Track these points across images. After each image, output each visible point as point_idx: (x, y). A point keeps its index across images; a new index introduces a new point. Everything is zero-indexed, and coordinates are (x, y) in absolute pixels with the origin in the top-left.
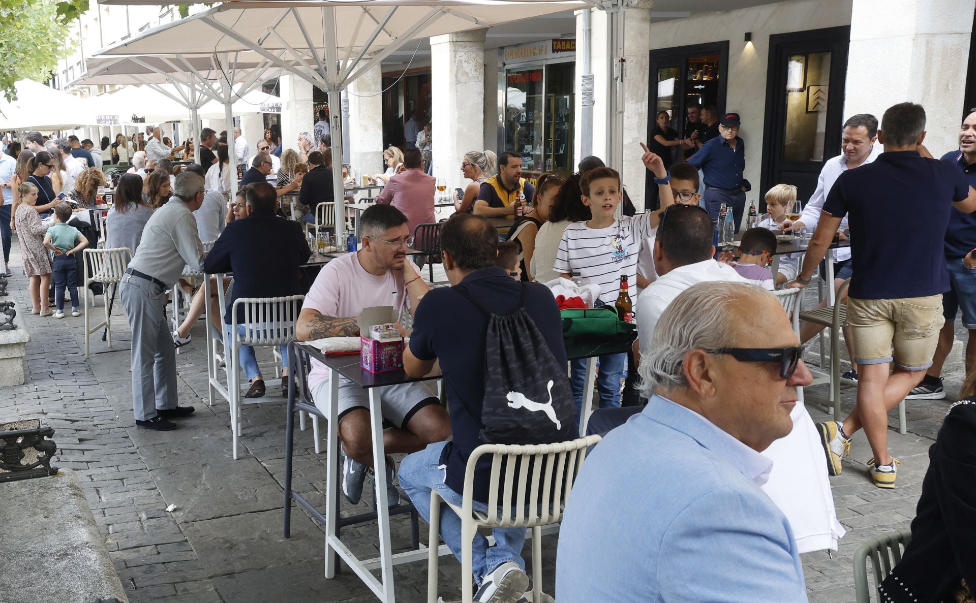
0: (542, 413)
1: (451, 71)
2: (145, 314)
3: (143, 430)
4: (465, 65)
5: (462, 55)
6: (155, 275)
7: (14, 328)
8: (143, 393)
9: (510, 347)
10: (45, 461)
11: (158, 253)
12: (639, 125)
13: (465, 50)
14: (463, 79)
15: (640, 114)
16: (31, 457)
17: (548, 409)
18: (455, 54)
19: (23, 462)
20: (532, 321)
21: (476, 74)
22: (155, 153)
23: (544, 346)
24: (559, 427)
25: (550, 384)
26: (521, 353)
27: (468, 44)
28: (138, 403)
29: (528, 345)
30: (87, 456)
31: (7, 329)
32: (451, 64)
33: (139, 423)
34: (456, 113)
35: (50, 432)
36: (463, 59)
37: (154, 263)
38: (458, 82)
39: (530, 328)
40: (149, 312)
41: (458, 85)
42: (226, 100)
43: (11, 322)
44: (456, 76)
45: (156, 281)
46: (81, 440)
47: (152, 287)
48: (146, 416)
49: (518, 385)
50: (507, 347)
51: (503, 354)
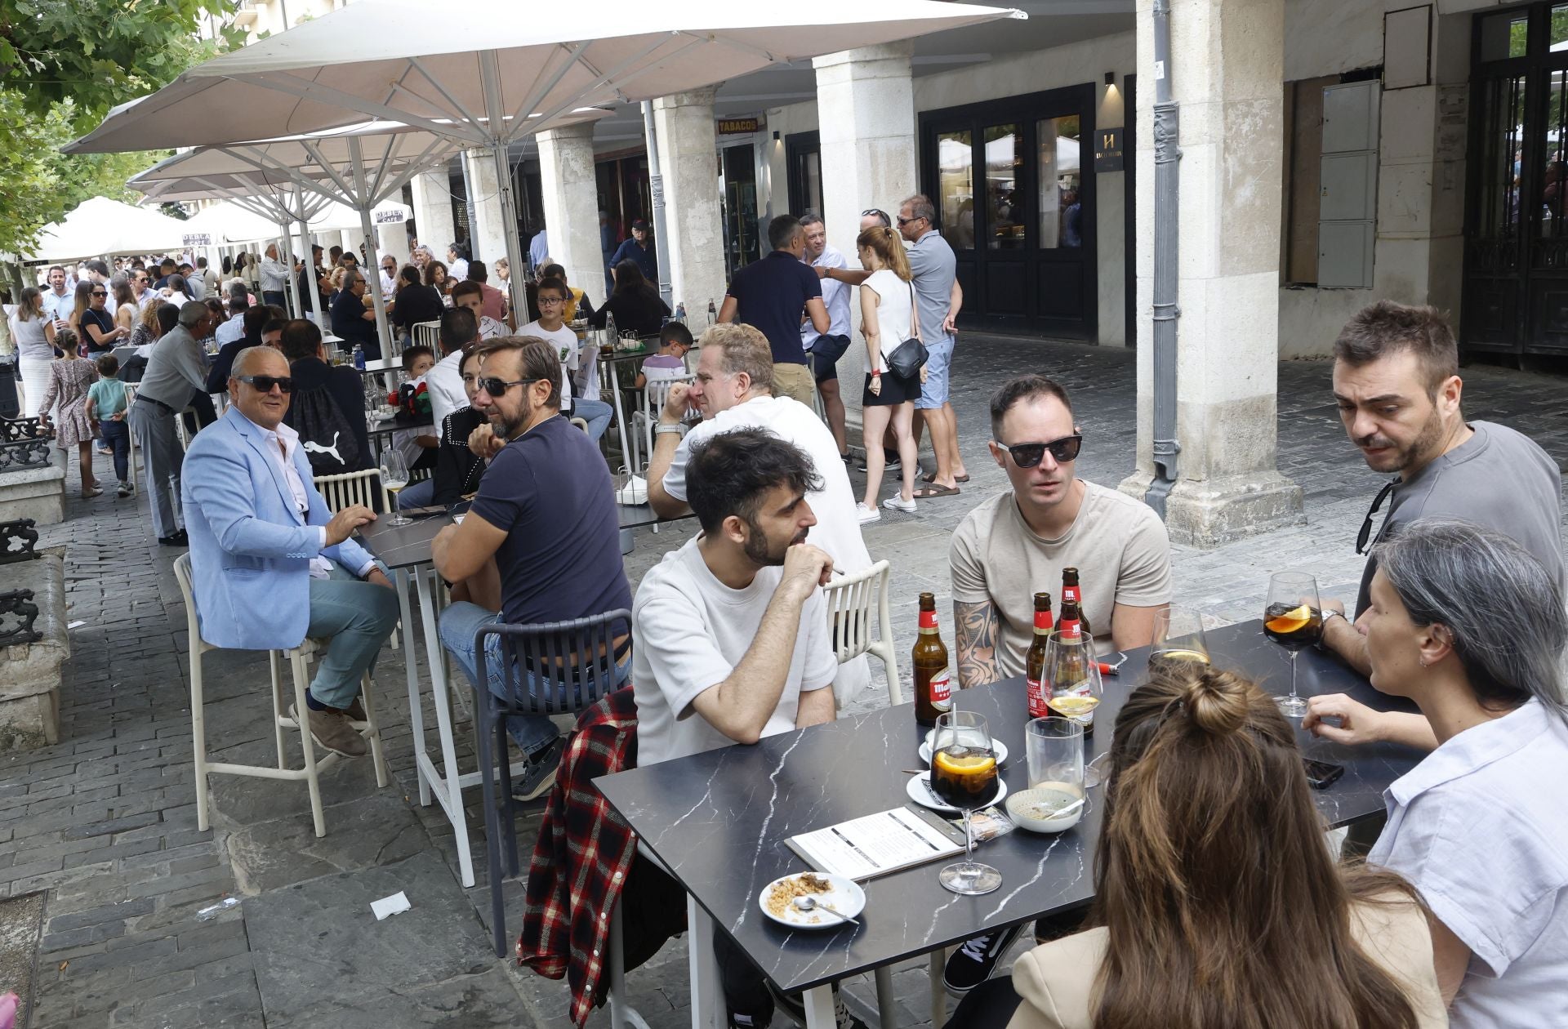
0: (328, 454)
1: (557, 171)
2: (152, 436)
3: (165, 547)
4: (572, 163)
5: (568, 152)
6: (157, 398)
7: (48, 465)
8: (160, 511)
9: (309, 412)
10: (29, 547)
11: (161, 377)
12: (713, 225)
13: (570, 147)
14: (571, 179)
15: (713, 214)
16: (16, 544)
17: (333, 451)
18: (560, 152)
19: (10, 548)
20: (328, 393)
21: (586, 173)
22: (270, 275)
23: (336, 409)
24: (343, 462)
25: (337, 434)
26: (316, 414)
27: (574, 140)
28: (157, 521)
29: (321, 409)
30: (103, 569)
31: (42, 467)
32: (556, 163)
33: (161, 540)
34: (567, 216)
35: (31, 523)
36: (570, 157)
37: (157, 387)
38: (566, 182)
39: (326, 397)
40: (154, 432)
41: (567, 186)
42: (284, 221)
43: (45, 459)
44: (564, 176)
45: (160, 403)
46: (101, 559)
47: (156, 410)
48: (166, 533)
49: (311, 436)
50: (306, 411)
51: (303, 417)
